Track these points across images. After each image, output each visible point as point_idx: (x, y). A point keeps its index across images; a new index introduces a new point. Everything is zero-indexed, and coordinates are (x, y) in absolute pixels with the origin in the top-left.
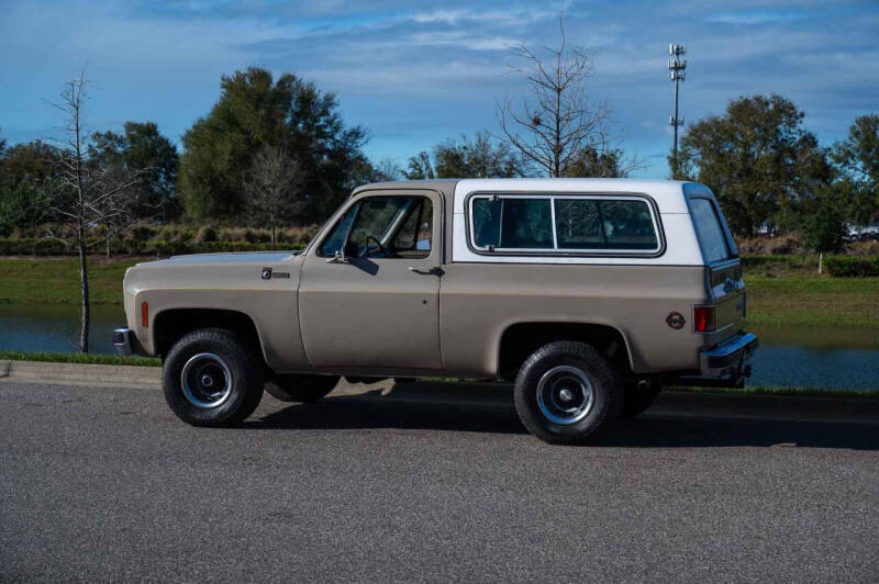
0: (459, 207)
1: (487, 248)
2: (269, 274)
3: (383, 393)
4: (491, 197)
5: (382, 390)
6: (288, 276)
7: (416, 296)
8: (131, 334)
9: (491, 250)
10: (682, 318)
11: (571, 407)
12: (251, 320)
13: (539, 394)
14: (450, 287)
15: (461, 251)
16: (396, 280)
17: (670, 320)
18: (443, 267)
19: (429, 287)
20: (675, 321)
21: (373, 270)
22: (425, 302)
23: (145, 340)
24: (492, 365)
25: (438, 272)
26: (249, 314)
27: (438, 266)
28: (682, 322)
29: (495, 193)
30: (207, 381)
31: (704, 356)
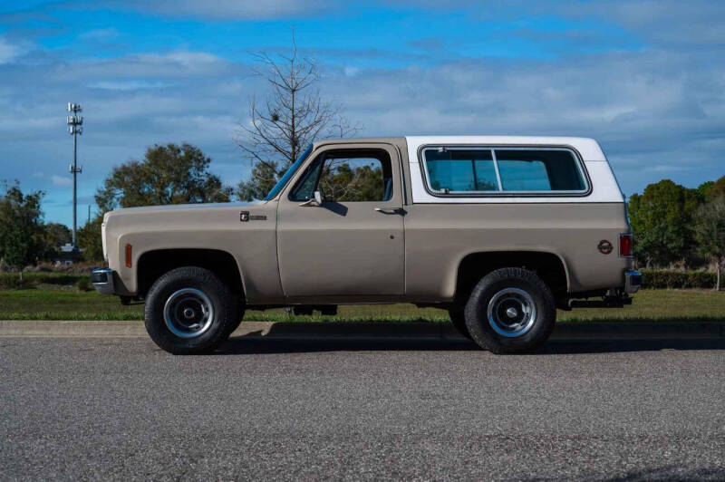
0: (413, 157)
1: (443, 191)
2: (247, 217)
3: (263, 334)
4: (441, 149)
5: (261, 331)
6: (265, 218)
7: (384, 232)
8: (114, 273)
9: (446, 193)
10: (610, 244)
11: (513, 323)
12: (232, 257)
13: (489, 313)
14: (412, 223)
15: (419, 194)
16: (363, 218)
17: (600, 247)
18: (405, 208)
19: (394, 224)
20: (605, 247)
21: (343, 211)
22: (392, 237)
23: (128, 279)
24: (450, 289)
25: (401, 212)
26: (231, 253)
27: (401, 206)
28: (610, 248)
29: (444, 146)
30: (189, 313)
31: (628, 276)
